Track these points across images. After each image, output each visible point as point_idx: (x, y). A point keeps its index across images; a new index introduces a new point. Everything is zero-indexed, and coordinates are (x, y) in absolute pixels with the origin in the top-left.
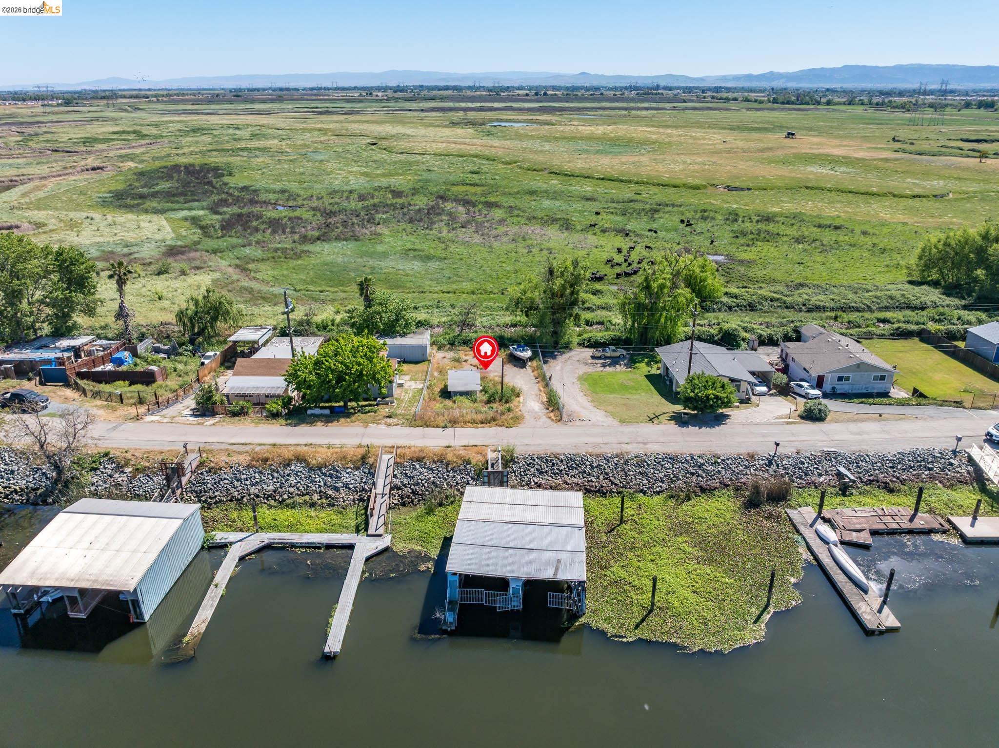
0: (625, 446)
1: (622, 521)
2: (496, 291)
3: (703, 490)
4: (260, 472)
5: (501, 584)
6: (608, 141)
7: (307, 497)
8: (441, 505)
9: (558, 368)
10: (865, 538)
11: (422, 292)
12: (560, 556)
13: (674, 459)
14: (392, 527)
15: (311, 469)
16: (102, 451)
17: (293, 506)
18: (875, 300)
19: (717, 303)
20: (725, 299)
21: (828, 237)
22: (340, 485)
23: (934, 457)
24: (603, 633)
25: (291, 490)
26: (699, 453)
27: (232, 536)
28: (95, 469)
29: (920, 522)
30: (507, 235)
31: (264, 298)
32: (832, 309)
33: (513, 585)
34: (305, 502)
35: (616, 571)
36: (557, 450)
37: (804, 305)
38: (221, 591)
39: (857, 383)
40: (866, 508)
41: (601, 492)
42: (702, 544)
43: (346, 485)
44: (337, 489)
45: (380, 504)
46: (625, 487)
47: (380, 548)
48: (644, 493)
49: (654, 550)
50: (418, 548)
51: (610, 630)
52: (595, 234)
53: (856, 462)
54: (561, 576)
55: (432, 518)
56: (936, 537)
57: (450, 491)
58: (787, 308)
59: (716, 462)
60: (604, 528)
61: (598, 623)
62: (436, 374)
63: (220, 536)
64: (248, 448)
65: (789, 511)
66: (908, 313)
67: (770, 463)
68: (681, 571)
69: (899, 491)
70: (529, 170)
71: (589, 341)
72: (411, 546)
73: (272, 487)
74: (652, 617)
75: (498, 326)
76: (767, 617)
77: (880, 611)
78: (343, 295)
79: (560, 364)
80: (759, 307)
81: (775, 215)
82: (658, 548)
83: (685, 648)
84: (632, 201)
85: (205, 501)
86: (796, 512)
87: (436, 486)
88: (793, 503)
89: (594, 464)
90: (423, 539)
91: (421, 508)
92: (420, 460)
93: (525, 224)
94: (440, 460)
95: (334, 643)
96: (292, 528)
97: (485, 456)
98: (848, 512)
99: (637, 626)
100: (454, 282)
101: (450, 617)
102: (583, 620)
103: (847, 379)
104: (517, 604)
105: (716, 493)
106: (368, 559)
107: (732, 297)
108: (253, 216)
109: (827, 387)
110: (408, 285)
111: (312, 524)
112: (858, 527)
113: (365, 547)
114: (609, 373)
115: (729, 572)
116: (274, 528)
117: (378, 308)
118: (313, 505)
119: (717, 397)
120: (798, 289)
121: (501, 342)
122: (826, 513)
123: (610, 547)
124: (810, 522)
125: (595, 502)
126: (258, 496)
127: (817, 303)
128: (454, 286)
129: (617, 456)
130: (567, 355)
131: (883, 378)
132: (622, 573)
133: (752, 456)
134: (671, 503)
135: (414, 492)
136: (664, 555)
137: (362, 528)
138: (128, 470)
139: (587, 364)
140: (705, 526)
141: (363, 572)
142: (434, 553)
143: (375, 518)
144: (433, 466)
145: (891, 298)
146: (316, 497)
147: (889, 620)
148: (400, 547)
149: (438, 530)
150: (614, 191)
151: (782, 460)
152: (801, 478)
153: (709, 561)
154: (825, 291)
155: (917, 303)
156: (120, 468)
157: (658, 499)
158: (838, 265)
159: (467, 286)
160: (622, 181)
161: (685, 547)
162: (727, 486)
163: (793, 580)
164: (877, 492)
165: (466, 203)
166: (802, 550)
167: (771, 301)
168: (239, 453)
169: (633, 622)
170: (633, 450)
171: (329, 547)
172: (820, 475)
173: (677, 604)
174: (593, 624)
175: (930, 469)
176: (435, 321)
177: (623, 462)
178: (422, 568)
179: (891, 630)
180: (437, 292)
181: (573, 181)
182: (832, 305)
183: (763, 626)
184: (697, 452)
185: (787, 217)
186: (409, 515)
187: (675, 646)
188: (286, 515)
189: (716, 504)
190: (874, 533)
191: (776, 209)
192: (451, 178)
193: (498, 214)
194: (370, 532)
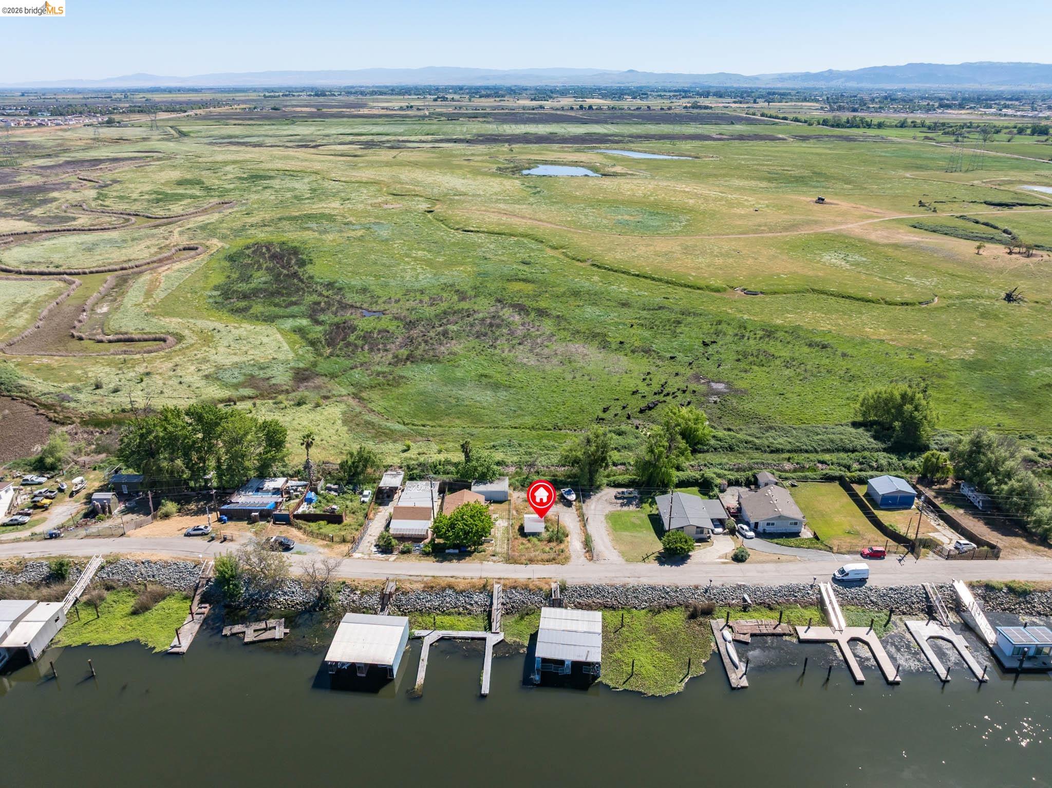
0: (627, 579)
1: (622, 626)
2: (550, 427)
3: (668, 607)
4: (430, 595)
5: (562, 662)
6: (647, 206)
7: (456, 609)
8: (527, 614)
9: (593, 507)
10: (747, 639)
11: (497, 427)
12: (589, 649)
13: (653, 588)
14: (504, 628)
15: (457, 593)
16: (341, 580)
17: (449, 614)
18: (821, 443)
19: (706, 445)
20: (713, 442)
21: (813, 358)
22: (473, 602)
23: (799, 589)
24: (607, 686)
25: (448, 605)
26: (668, 584)
27: (422, 633)
28: (339, 592)
29: (779, 630)
30: (556, 354)
31: (386, 434)
32: (789, 451)
33: (566, 663)
34: (456, 612)
35: (617, 654)
36: (590, 582)
37: (768, 447)
38: (426, 663)
39: (779, 527)
40: (754, 620)
41: (613, 608)
42: (662, 640)
43: (476, 602)
44: (472, 605)
45: (496, 615)
46: (625, 605)
47: (499, 640)
48: (636, 608)
49: (637, 643)
50: (518, 640)
51: (612, 685)
52: (626, 355)
53: (754, 591)
54: (589, 660)
55: (523, 622)
56: (785, 638)
57: (532, 607)
58: (757, 449)
59: (676, 591)
60: (613, 630)
61: (606, 681)
62: (514, 513)
63: (418, 632)
64: (420, 579)
65: (711, 620)
66: (843, 455)
67: (706, 591)
68: (649, 655)
69: (776, 609)
70: (574, 259)
71: (614, 483)
72: (515, 639)
73: (437, 603)
74: (632, 679)
75: (553, 466)
76: (686, 680)
77: (740, 678)
78: (440, 430)
79: (594, 504)
80: (737, 448)
81: (777, 328)
82: (640, 642)
83: (645, 694)
84: (660, 308)
85: (403, 611)
86: (715, 621)
87: (524, 603)
88: (715, 616)
89: (610, 591)
90: (520, 635)
91: (517, 616)
92: (515, 588)
93: (571, 340)
94: (526, 588)
95: (486, 689)
96: (452, 628)
97: (550, 585)
98: (742, 622)
99: (624, 683)
100: (518, 416)
101: (537, 678)
102: (599, 680)
103: (773, 524)
104: (568, 671)
105: (675, 609)
106: (494, 646)
107: (717, 440)
108: (349, 328)
109: (760, 529)
110: (486, 418)
111: (462, 625)
112: (745, 632)
113: (492, 639)
114: (625, 512)
115: (672, 656)
116: (443, 628)
117: (474, 463)
118: (460, 614)
119: (681, 548)
120: (767, 431)
121: (556, 484)
122: (730, 623)
123: (615, 641)
124: (721, 628)
125: (609, 613)
126: (430, 608)
127: (778, 446)
128: (519, 421)
129: (622, 586)
130: (598, 495)
131: (796, 524)
132: (620, 656)
133: (697, 588)
134: (650, 615)
135: (513, 607)
136: (642, 646)
137: (489, 628)
138: (358, 592)
139: (611, 503)
140: (665, 629)
141: (493, 654)
142: (526, 643)
143: (495, 623)
144: (523, 592)
145: (832, 441)
146: (461, 609)
147: (744, 682)
148: (509, 640)
149: (527, 630)
150: (646, 293)
151: (713, 589)
152: (722, 601)
153: (664, 649)
154: (786, 433)
155: (850, 446)
156: (353, 591)
157: (643, 612)
158: (811, 397)
159: (529, 420)
160: (653, 279)
161: (653, 642)
162: (681, 605)
163: (704, 661)
164: (763, 610)
165: (521, 309)
166: (713, 644)
167: (746, 443)
168: (416, 582)
169: (622, 681)
170: (632, 582)
171: (473, 639)
172: (733, 599)
173: (644, 673)
174: (604, 682)
175: (796, 597)
176: (509, 460)
177: (626, 590)
178: (521, 651)
179: (743, 688)
180: (507, 428)
181: (612, 276)
182: (789, 447)
183: (683, 684)
184: (666, 584)
185: (786, 332)
186: (511, 620)
187: (640, 693)
188: (447, 620)
189: (674, 616)
190: (752, 635)
191: (779, 322)
192: (506, 270)
193: (548, 326)
194: (493, 630)
